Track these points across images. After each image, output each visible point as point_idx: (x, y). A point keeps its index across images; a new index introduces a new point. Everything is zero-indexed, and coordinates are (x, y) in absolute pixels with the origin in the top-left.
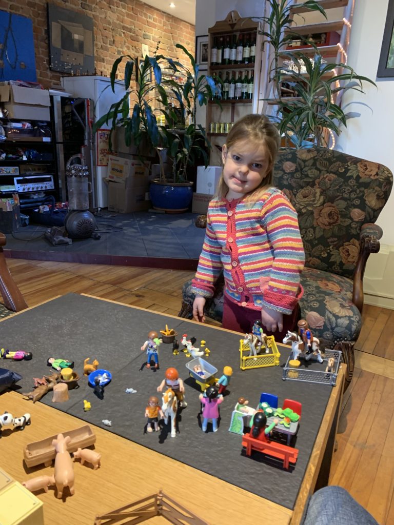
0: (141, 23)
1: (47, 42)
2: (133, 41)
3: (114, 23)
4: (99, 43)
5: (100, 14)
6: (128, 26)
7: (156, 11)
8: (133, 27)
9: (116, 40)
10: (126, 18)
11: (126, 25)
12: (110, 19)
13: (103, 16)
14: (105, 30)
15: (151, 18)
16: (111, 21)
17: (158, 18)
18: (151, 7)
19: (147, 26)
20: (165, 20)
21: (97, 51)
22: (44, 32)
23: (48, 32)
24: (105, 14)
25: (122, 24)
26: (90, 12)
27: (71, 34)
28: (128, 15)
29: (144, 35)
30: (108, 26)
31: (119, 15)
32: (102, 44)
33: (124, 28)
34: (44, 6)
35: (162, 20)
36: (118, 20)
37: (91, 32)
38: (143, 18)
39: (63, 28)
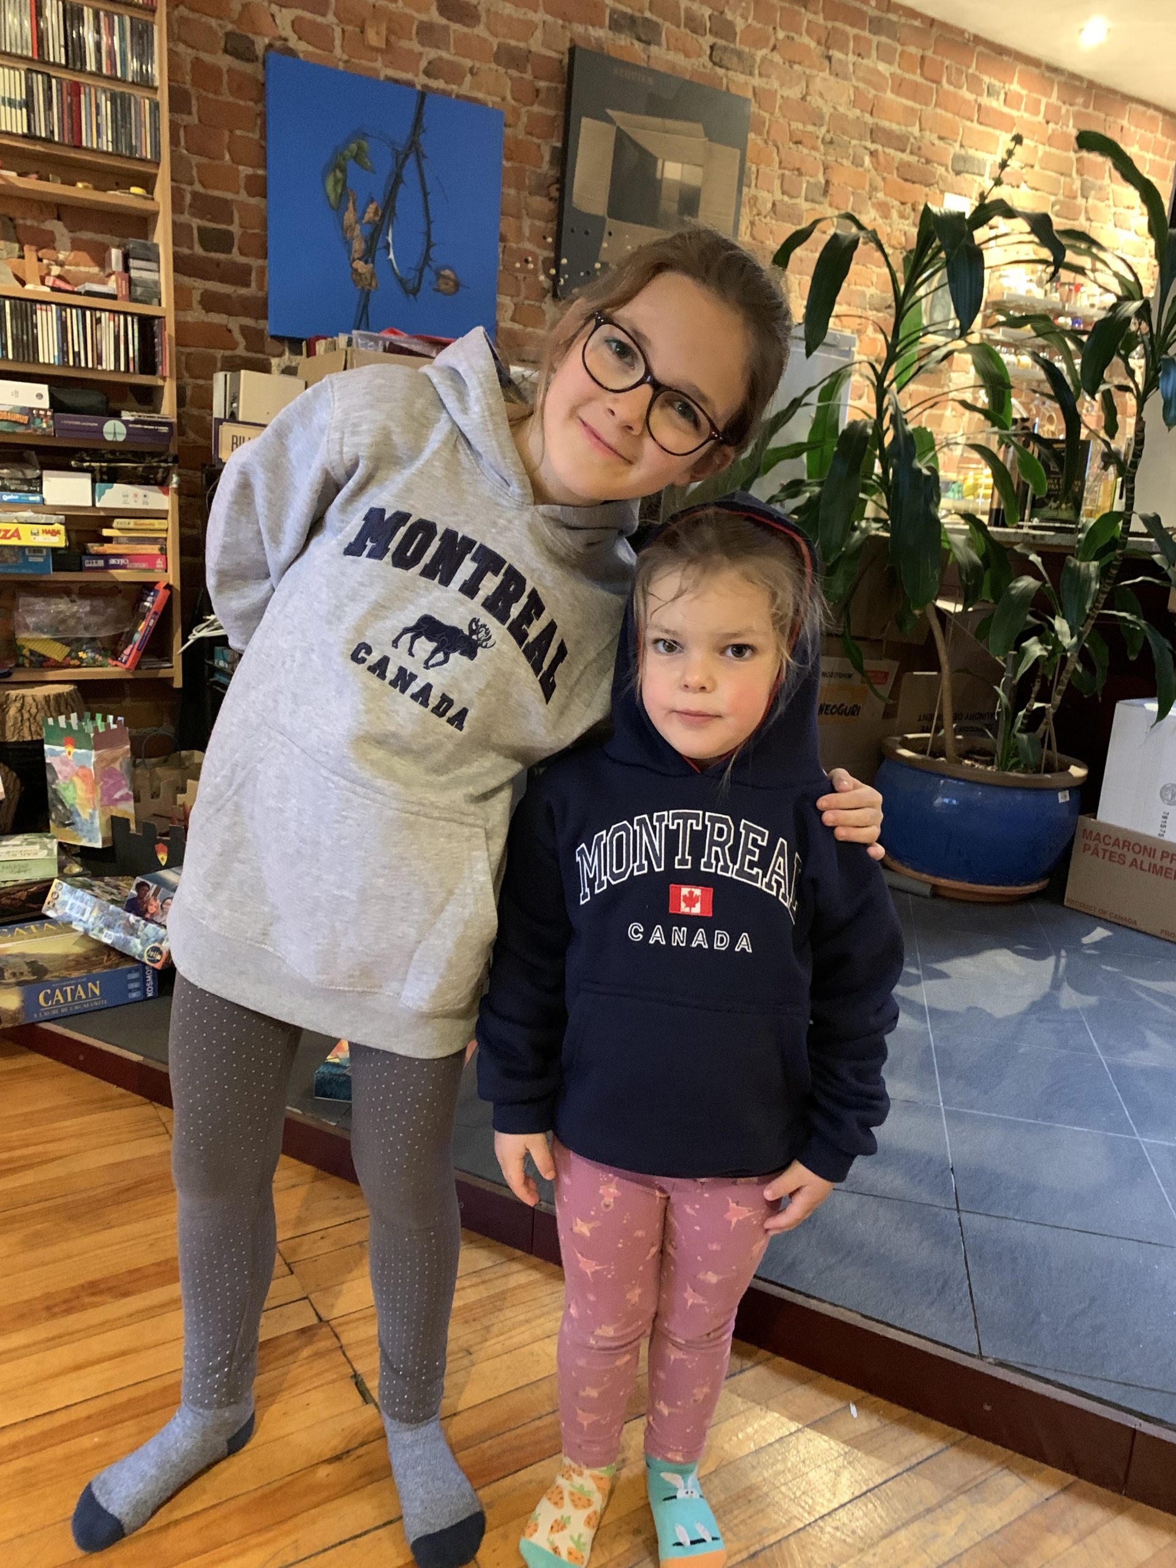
0: (950, 115)
1: (555, 194)
2: (909, 185)
3: (838, 119)
4: (763, 194)
5: (782, 85)
6: (894, 127)
7: (1020, 67)
8: (915, 130)
9: (835, 180)
10: (889, 95)
11: (885, 124)
12: (820, 102)
13: (794, 93)
14: (797, 143)
15: (998, 94)
16: (827, 110)
17: (1024, 92)
18: (1000, 50)
19: (975, 125)
20: (1054, 99)
21: (752, 223)
22: (547, 157)
23: (563, 158)
24: (804, 84)
25: (868, 118)
26: (741, 78)
27: (655, 160)
28: (899, 87)
29: (957, 158)
30: (810, 128)
31: (862, 85)
32: (778, 196)
33: (875, 134)
34: (561, 61)
35: (1044, 101)
36: (854, 104)
37: (738, 152)
38: (965, 94)
39: (623, 142)
